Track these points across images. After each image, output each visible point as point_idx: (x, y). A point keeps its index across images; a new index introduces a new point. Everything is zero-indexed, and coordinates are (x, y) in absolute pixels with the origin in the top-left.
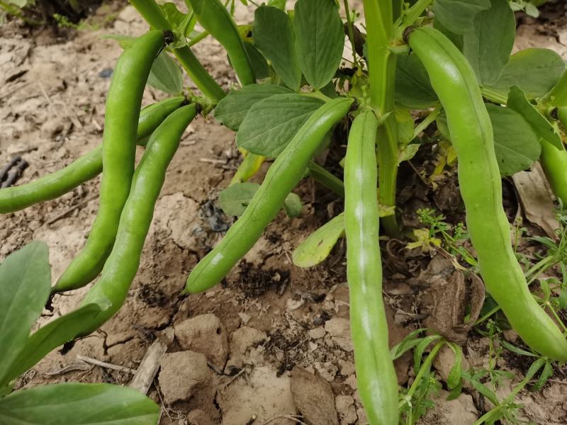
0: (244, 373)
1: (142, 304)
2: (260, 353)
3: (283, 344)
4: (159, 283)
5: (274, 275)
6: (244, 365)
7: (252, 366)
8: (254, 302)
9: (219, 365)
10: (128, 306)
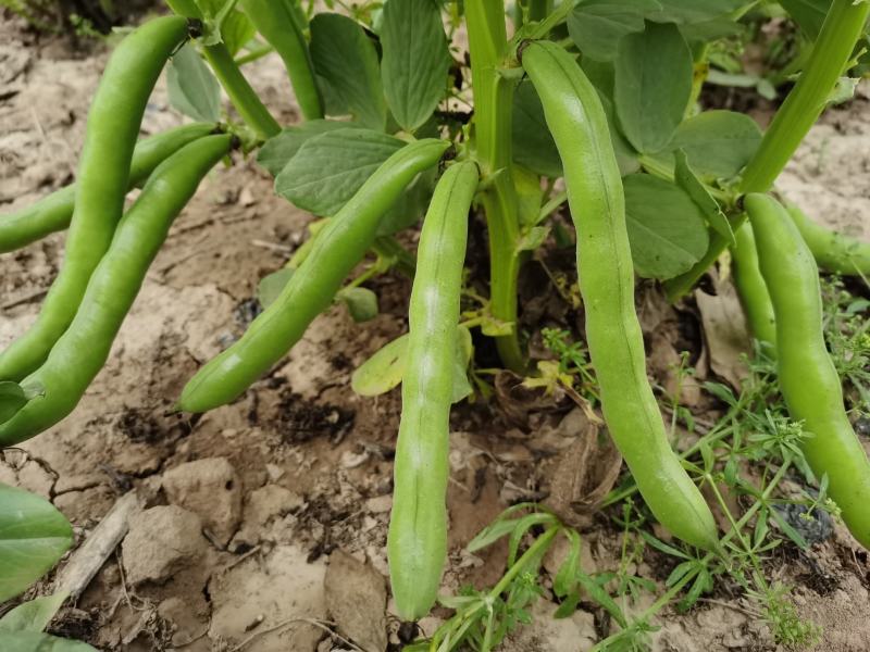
0: (258, 552)
1: (121, 437)
2: (289, 526)
3: (326, 516)
4: (154, 409)
5: (329, 414)
6: (261, 542)
7: (273, 544)
8: (292, 451)
9: (222, 537)
10: (100, 438)
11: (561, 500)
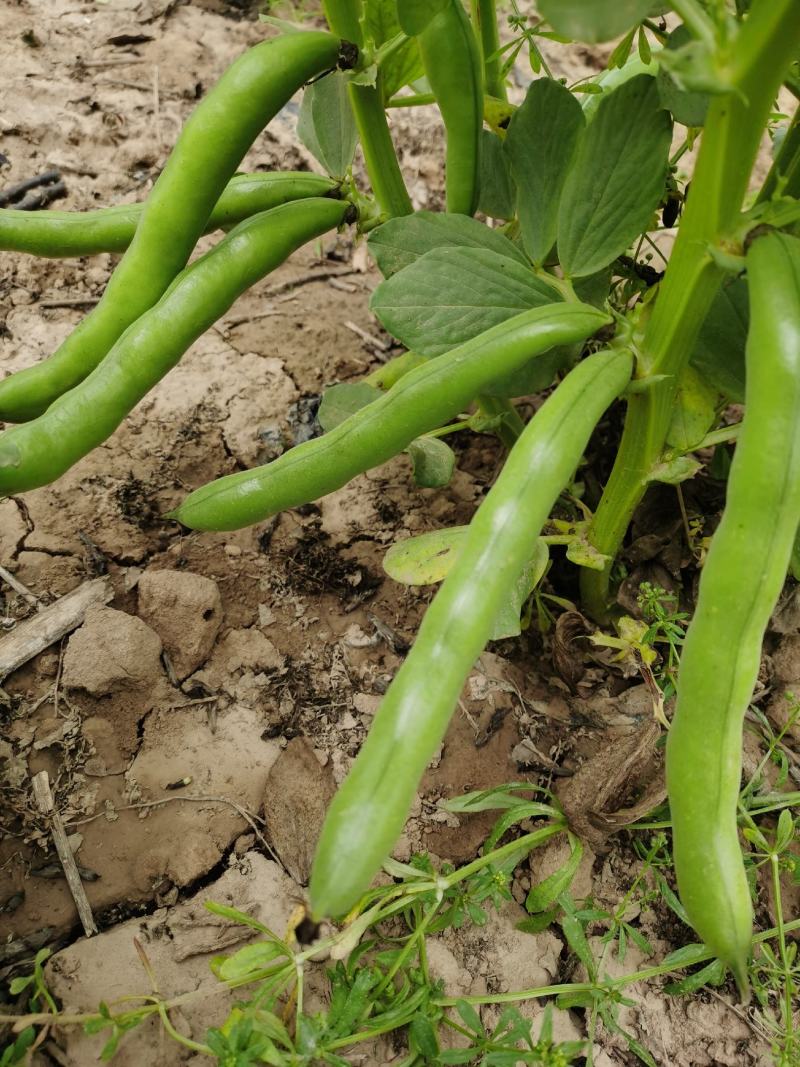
0: (213, 703)
1: (114, 509)
2: (257, 687)
3: (303, 691)
4: (161, 489)
5: (351, 573)
6: (220, 692)
7: (232, 700)
8: (294, 599)
9: (181, 669)
10: (91, 501)
11: (578, 800)
